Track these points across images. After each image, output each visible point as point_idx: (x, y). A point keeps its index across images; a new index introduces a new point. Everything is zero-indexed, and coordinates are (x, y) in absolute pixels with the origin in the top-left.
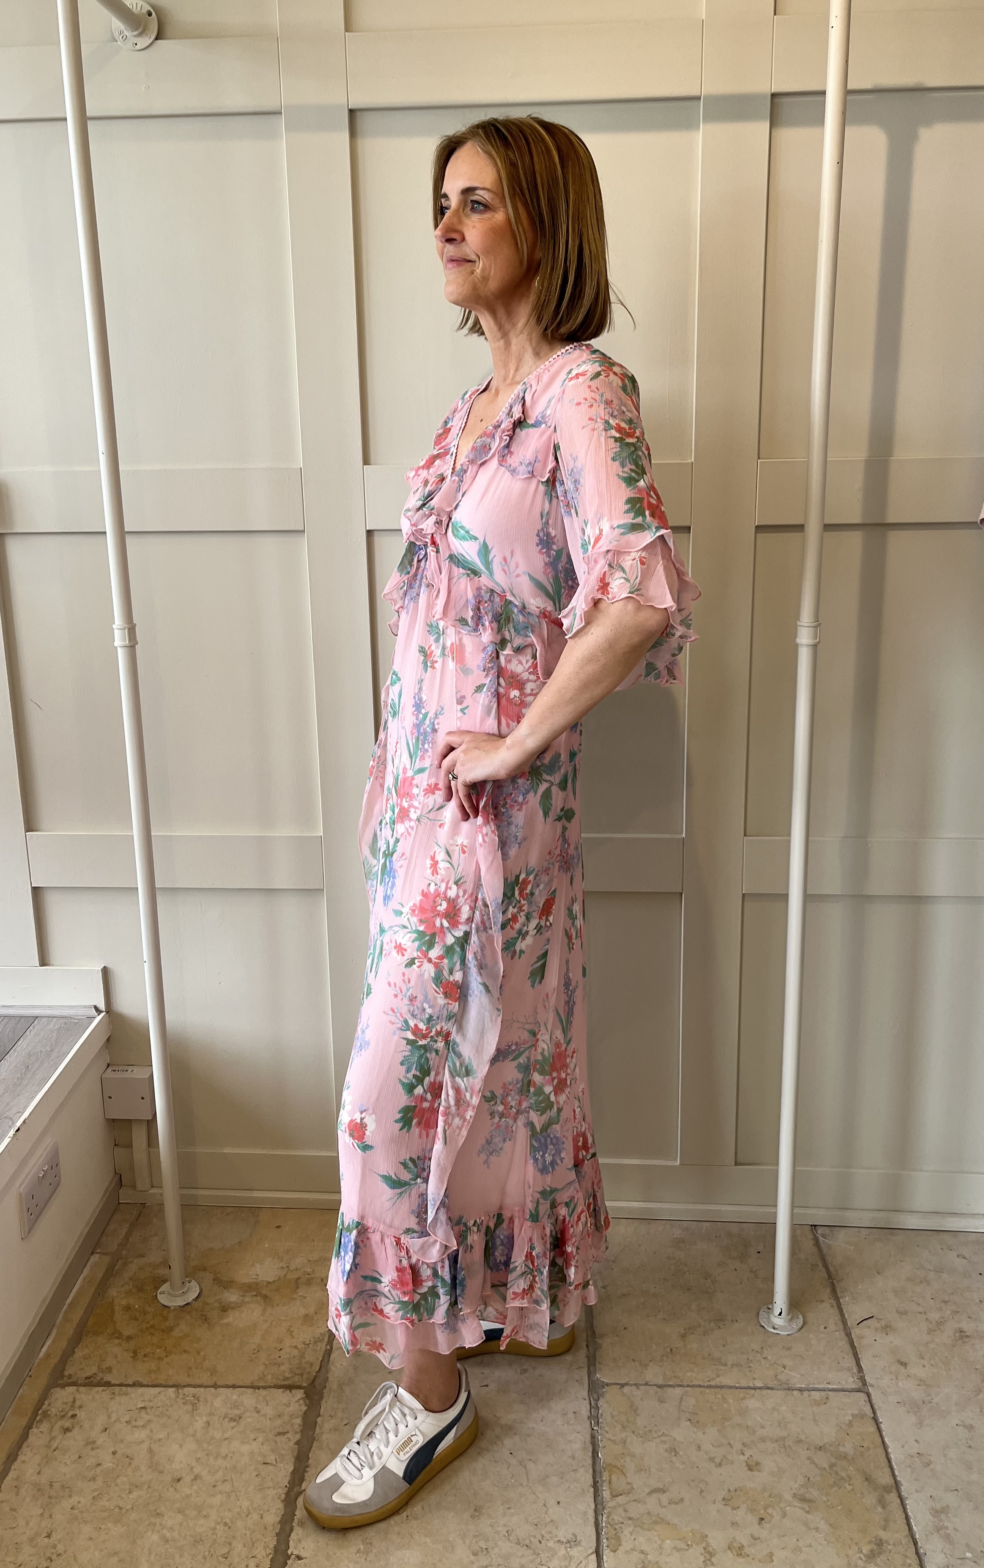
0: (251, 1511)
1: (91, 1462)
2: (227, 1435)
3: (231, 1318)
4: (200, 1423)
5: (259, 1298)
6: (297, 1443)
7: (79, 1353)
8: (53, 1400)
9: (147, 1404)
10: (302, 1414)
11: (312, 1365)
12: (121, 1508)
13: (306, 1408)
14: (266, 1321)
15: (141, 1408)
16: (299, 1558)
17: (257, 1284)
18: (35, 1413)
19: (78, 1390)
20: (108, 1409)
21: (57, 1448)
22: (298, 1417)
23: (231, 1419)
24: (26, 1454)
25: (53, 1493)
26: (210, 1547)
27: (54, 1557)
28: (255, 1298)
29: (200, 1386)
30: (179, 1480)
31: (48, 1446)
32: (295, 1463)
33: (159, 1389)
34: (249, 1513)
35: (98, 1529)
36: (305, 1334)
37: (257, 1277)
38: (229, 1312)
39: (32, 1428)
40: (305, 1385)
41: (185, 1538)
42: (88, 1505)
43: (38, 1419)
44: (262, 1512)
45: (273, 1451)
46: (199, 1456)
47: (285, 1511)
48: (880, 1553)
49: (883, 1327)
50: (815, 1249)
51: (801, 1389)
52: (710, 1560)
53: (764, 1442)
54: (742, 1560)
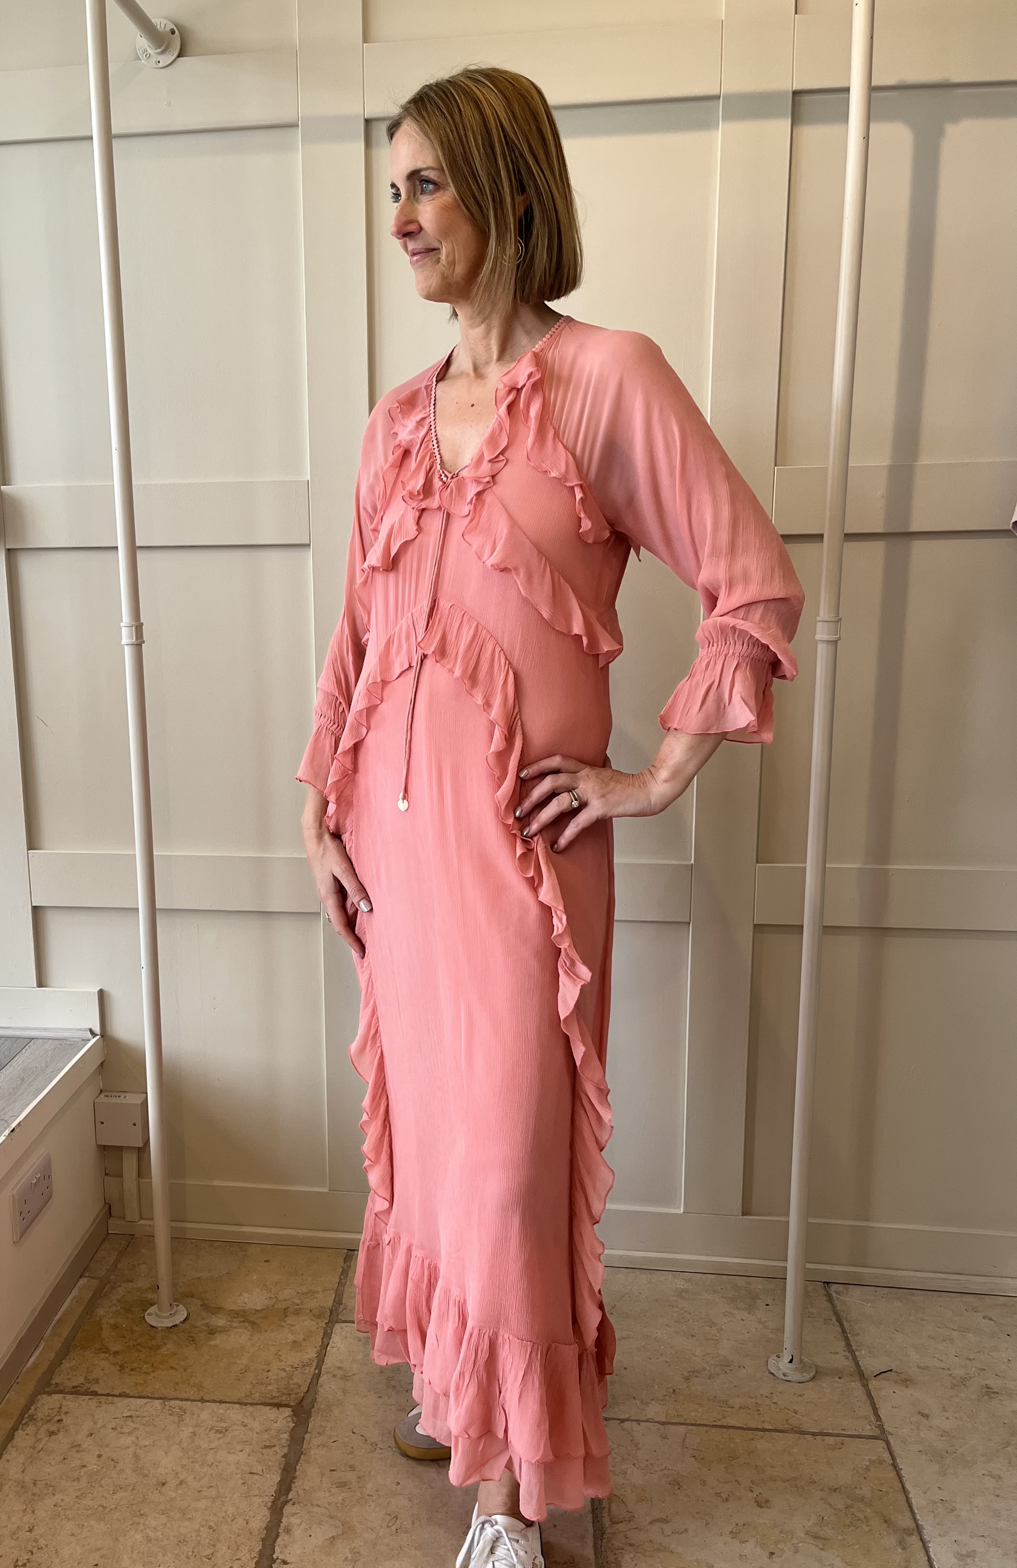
0: (237, 1517)
1: (76, 1463)
2: (213, 1445)
3: (218, 1340)
4: (186, 1433)
5: (247, 1324)
6: (284, 1456)
7: (66, 1364)
8: (39, 1405)
9: (132, 1413)
10: (289, 1430)
11: (299, 1387)
12: (104, 1508)
13: (294, 1425)
14: (254, 1345)
15: (127, 1417)
16: (285, 1562)
17: (244, 1311)
18: (21, 1417)
19: (64, 1398)
20: (94, 1416)
21: (42, 1449)
22: (286, 1433)
23: (218, 1431)
24: (11, 1453)
25: (36, 1490)
26: (194, 1548)
27: (35, 1550)
28: (243, 1324)
29: (187, 1400)
30: (164, 1484)
31: (33, 1448)
32: (282, 1475)
33: (145, 1401)
34: (235, 1518)
35: (81, 1526)
36: (293, 1359)
37: (244, 1305)
38: (216, 1335)
39: (17, 1429)
40: (292, 1404)
41: (168, 1539)
42: (71, 1504)
43: (23, 1422)
44: (248, 1518)
45: (260, 1462)
46: (185, 1463)
47: (271, 1517)
49: (901, 1381)
50: (829, 1305)
51: (813, 1434)
53: (774, 1481)
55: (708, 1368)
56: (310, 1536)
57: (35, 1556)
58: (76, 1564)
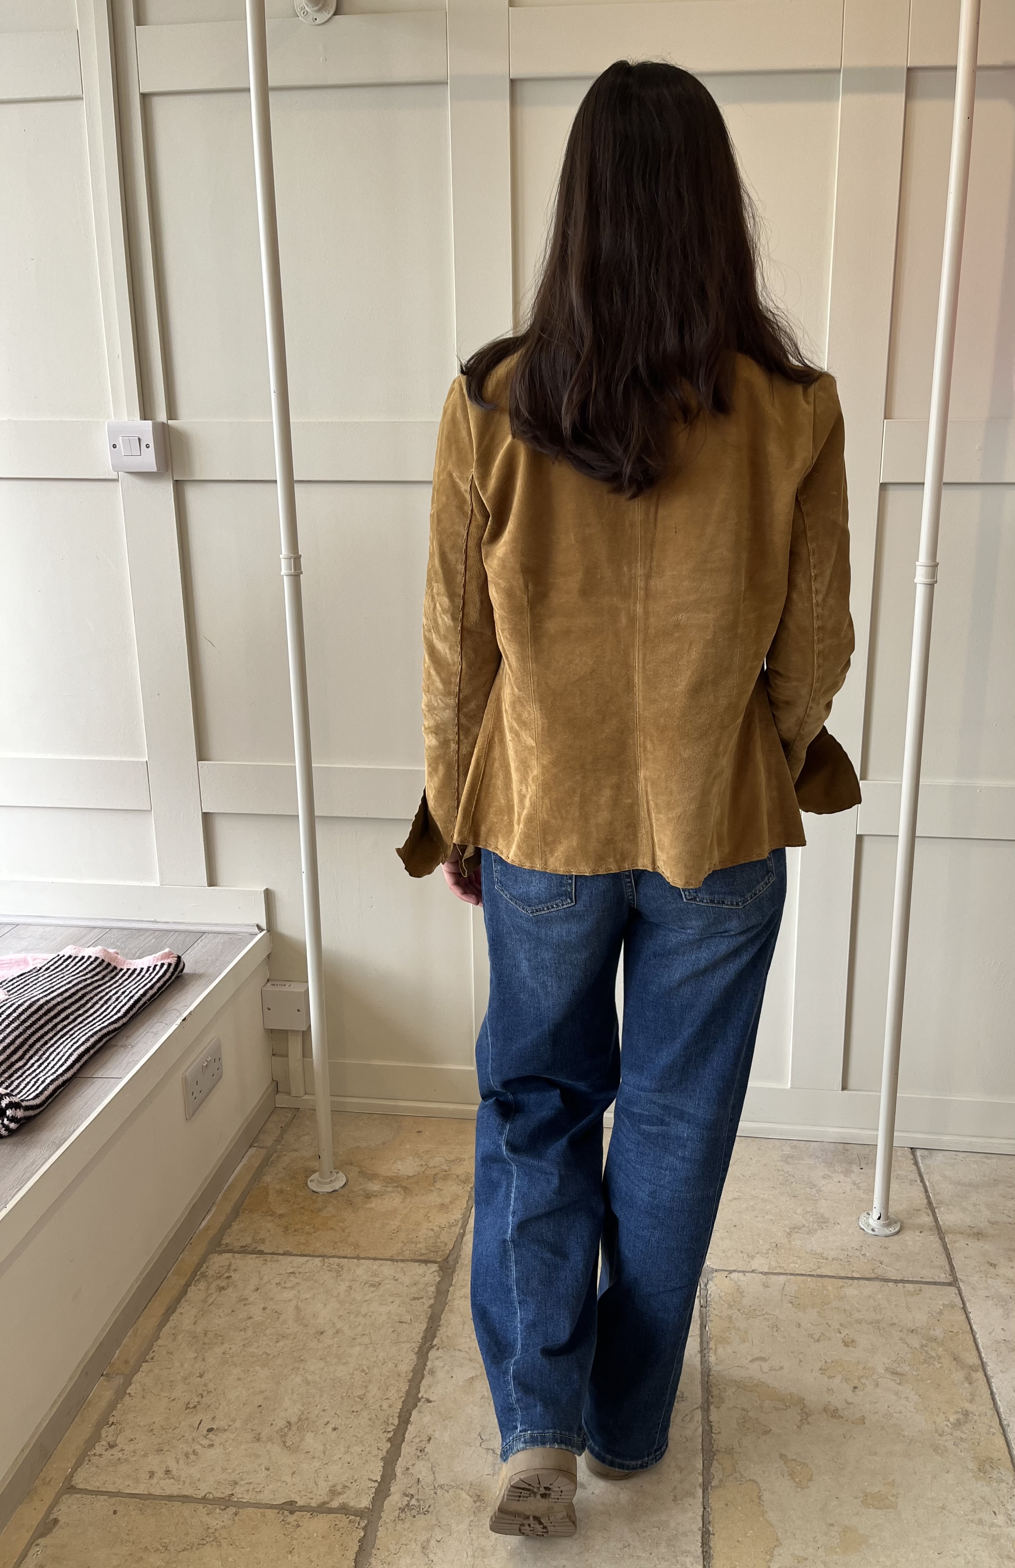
0: (387, 1361)
1: (243, 1315)
2: (367, 1298)
3: (373, 1204)
4: (343, 1287)
5: (399, 1189)
6: (431, 1306)
7: (236, 1227)
8: (210, 1263)
9: (296, 1270)
10: (436, 1283)
11: (446, 1244)
12: (268, 1355)
13: (440, 1279)
14: (406, 1207)
15: (291, 1273)
16: (428, 1401)
17: (398, 1177)
18: (194, 1274)
19: (233, 1257)
20: (260, 1273)
21: (213, 1302)
22: (432, 1286)
23: (372, 1285)
24: (184, 1307)
25: (206, 1340)
26: (348, 1389)
27: (205, 1394)
28: (396, 1189)
29: (344, 1258)
30: (322, 1333)
31: (205, 1302)
32: (428, 1323)
33: (306, 1258)
34: (385, 1362)
35: (246, 1371)
36: (441, 1219)
37: (398, 1172)
38: (373, 1199)
39: (189, 1285)
40: (439, 1260)
41: (325, 1381)
42: (238, 1351)
43: (196, 1278)
44: (396, 1362)
45: (409, 1312)
46: (341, 1314)
47: (417, 1361)
48: (966, 1422)
49: (974, 1234)
50: (914, 1167)
51: (896, 1282)
52: (806, 1420)
53: (860, 1323)
54: (836, 1421)
55: (807, 1225)
56: (452, 1377)
57: (204, 1399)
58: (242, 1405)
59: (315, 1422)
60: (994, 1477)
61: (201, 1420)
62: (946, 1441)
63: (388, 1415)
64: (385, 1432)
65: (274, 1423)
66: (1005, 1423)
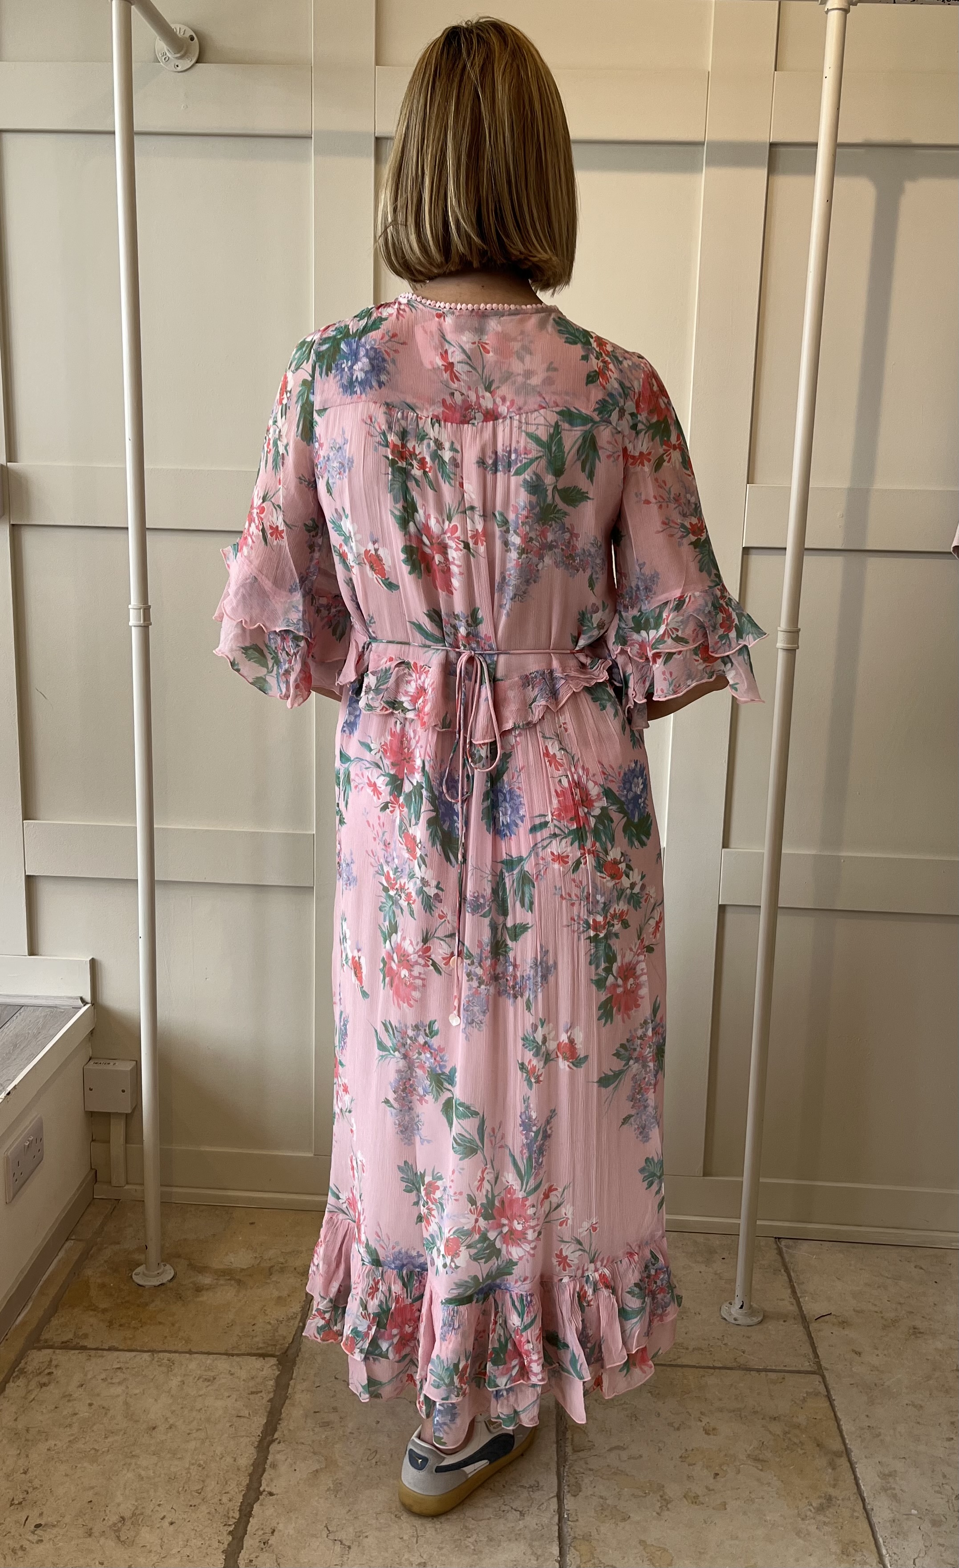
0: (225, 1455)
1: (68, 1411)
2: (201, 1393)
3: (205, 1297)
4: (174, 1382)
5: (233, 1282)
6: (270, 1401)
7: (55, 1322)
8: (29, 1359)
9: (121, 1365)
10: (275, 1377)
11: (284, 1338)
12: (97, 1451)
13: (280, 1372)
14: (240, 1301)
15: (117, 1368)
16: (271, 1494)
17: (231, 1270)
18: (12, 1371)
19: (54, 1352)
20: (84, 1368)
21: (34, 1399)
22: (271, 1380)
23: (206, 1379)
24: (3, 1404)
25: (29, 1437)
26: (186, 1483)
27: (30, 1490)
28: (229, 1282)
29: (175, 1352)
30: (154, 1428)
31: (25, 1398)
32: (268, 1417)
33: (134, 1354)
34: (223, 1457)
35: (74, 1467)
36: (279, 1312)
37: (231, 1264)
38: (203, 1292)
39: (9, 1381)
40: (278, 1353)
41: (160, 1476)
42: (64, 1448)
43: (14, 1375)
44: (235, 1456)
45: (247, 1406)
46: (174, 1409)
47: (257, 1455)
48: (829, 1507)
49: (840, 1323)
50: (779, 1257)
51: (758, 1371)
52: (666, 1506)
53: (721, 1411)
54: (696, 1507)
56: (295, 1470)
57: (30, 1495)
58: (70, 1502)
59: (151, 1516)
60: (858, 1559)
61: (28, 1517)
62: (809, 1524)
63: (228, 1509)
64: (225, 1525)
65: (106, 1518)
66: (869, 1507)
